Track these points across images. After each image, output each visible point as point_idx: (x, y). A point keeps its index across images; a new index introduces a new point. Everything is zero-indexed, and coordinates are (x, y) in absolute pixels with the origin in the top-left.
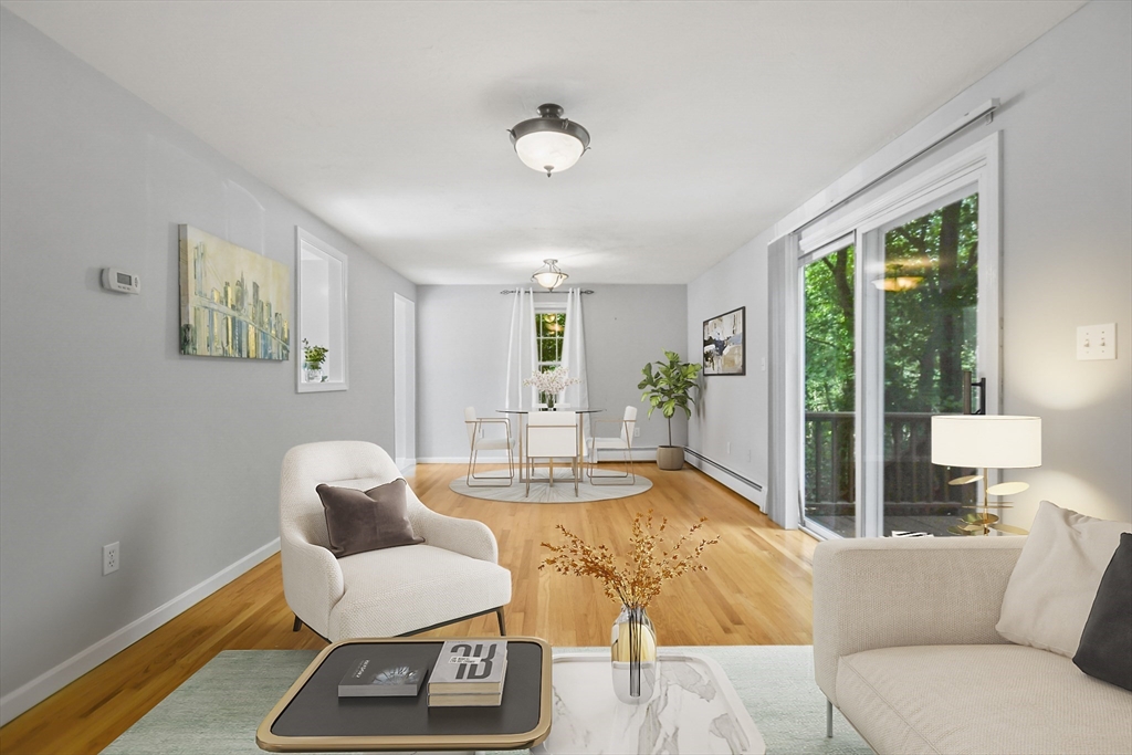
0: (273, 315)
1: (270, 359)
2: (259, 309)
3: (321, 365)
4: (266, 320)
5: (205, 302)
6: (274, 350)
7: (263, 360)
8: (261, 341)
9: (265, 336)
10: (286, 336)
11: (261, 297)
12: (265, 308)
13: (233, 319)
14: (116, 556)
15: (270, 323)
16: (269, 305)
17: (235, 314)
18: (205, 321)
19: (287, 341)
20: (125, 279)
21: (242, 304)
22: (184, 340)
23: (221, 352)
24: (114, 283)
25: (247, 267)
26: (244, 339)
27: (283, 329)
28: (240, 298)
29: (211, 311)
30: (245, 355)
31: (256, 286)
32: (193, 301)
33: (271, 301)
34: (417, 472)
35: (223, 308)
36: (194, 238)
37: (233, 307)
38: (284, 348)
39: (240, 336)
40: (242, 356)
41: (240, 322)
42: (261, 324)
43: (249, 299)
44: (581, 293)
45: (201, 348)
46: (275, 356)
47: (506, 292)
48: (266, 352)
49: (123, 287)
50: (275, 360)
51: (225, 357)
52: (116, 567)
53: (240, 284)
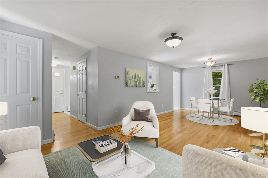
0: (141, 79)
1: (141, 87)
2: (139, 79)
3: (153, 87)
4: (140, 80)
5: (129, 79)
6: (142, 85)
7: (139, 87)
8: (139, 84)
9: (140, 83)
10: (144, 83)
11: (139, 77)
12: (140, 78)
13: (134, 81)
14: (117, 113)
15: (141, 81)
16: (141, 78)
17: (134, 80)
18: (129, 81)
19: (144, 84)
20: (118, 77)
21: (136, 78)
22: (126, 84)
23: (132, 86)
24: (117, 78)
25: (137, 72)
26: (136, 84)
27: (143, 82)
28: (135, 77)
29: (130, 80)
30: (136, 86)
31: (138, 75)
32: (127, 79)
33: (141, 77)
34: (181, 111)
35: (132, 79)
36: (127, 69)
37: (134, 79)
38: (144, 85)
39: (135, 83)
40: (135, 86)
41: (135, 81)
42: (139, 81)
43: (137, 77)
44: (228, 65)
45: (128, 85)
46: (142, 86)
47: (203, 68)
48: (140, 86)
49: (118, 78)
50: (142, 87)
51: (132, 87)
52: (117, 114)
53: (135, 75)
